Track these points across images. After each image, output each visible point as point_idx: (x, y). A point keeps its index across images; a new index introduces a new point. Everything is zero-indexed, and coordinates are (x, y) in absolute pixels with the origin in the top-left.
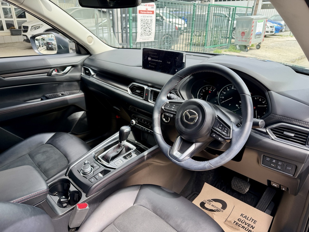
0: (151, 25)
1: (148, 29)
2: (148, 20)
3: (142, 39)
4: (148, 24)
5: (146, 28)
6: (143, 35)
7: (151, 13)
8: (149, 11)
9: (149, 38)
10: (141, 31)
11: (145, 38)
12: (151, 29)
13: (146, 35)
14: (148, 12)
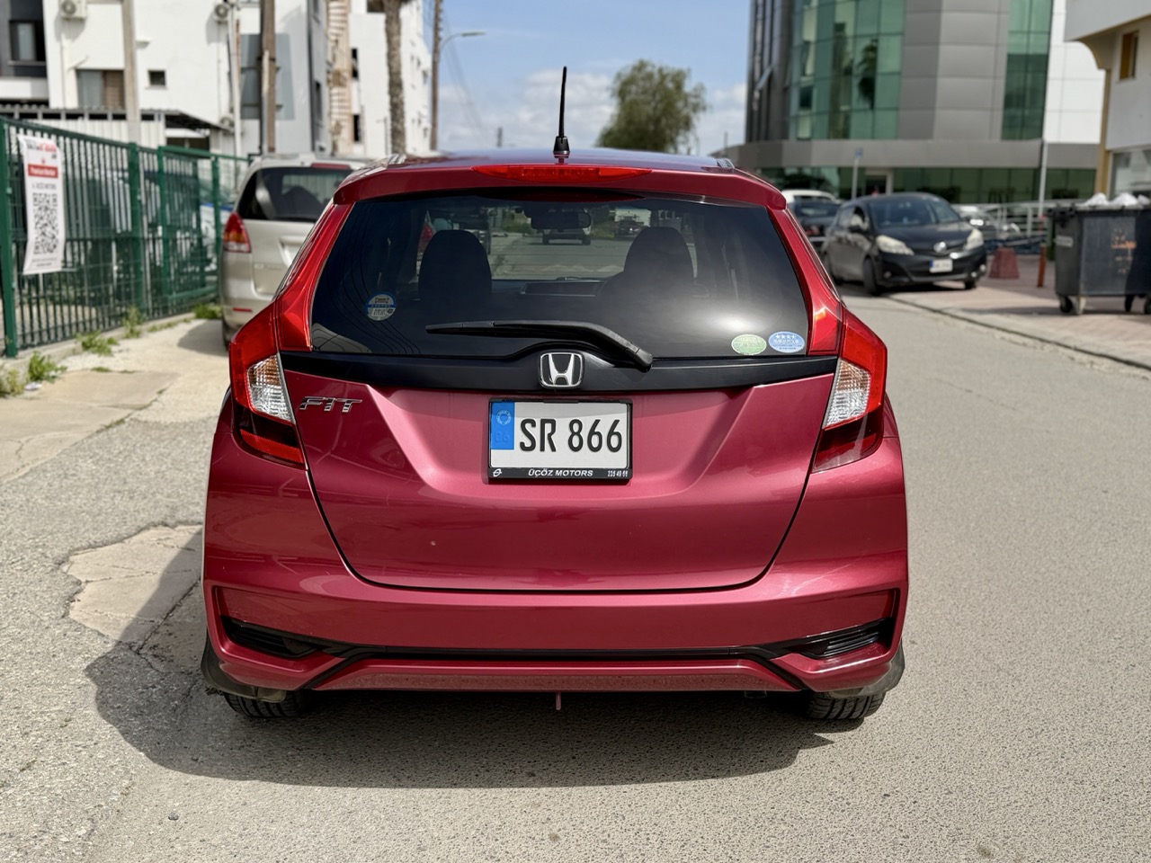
0: (54, 214)
1: (49, 229)
2: (47, 198)
3: (36, 263)
4: (48, 212)
5: (46, 225)
6: (41, 249)
7: (53, 173)
8: (49, 168)
9: (53, 262)
10: (36, 236)
11: (44, 260)
12: (56, 228)
13: (46, 249)
14: (47, 172)
